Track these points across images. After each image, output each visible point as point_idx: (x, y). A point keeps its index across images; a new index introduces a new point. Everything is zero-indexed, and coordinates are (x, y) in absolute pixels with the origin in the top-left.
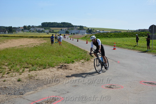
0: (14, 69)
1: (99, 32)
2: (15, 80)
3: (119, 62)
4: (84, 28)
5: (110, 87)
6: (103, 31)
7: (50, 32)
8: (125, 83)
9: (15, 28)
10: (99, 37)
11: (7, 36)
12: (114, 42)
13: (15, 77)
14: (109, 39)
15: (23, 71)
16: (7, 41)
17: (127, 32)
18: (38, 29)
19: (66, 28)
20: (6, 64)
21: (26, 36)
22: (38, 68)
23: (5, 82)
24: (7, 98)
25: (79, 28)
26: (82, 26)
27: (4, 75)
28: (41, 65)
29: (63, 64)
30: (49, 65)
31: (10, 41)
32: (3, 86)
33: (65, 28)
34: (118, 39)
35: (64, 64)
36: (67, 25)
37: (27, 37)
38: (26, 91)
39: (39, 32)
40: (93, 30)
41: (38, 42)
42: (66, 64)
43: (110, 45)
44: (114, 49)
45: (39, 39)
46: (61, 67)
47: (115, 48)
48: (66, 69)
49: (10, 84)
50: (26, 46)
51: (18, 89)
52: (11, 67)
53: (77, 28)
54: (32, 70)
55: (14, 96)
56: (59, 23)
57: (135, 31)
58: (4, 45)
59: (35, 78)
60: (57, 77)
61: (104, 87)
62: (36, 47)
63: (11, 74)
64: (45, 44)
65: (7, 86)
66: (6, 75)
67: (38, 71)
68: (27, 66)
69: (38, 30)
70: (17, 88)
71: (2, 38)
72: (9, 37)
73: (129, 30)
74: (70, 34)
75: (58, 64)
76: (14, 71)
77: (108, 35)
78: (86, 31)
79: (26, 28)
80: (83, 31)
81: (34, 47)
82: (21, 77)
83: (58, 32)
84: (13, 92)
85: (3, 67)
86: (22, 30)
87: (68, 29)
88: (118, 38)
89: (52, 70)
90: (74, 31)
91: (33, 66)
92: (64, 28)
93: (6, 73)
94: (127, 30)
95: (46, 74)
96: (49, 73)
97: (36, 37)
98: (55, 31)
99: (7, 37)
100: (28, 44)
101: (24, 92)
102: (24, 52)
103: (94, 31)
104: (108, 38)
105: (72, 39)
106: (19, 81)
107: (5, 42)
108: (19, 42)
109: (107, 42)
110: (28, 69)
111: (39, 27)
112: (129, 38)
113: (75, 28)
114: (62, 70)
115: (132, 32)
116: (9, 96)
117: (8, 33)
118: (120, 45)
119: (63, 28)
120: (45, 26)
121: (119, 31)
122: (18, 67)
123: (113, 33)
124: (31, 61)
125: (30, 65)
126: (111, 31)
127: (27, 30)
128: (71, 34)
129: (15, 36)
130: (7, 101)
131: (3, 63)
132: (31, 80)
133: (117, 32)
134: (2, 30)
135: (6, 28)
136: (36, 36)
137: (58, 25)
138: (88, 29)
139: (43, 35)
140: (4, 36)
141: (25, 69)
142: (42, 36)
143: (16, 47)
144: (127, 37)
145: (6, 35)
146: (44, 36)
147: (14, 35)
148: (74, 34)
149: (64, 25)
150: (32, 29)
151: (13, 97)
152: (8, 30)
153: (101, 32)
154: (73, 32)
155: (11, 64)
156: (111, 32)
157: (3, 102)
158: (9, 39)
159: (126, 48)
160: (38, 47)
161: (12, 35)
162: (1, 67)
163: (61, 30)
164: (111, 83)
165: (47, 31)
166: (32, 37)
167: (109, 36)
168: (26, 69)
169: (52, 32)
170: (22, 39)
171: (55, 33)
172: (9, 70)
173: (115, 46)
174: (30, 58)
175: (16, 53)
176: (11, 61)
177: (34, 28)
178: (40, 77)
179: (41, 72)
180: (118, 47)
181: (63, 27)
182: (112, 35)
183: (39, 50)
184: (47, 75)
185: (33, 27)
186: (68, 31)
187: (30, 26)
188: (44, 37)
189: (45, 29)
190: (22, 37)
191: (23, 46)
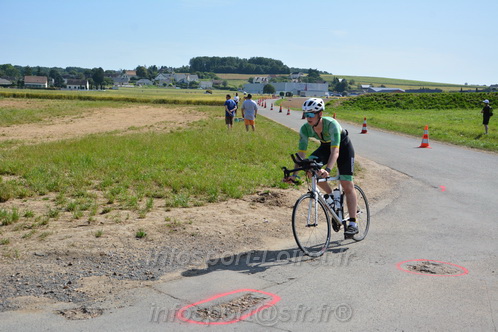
0: (121, 200)
1: (369, 90)
2: (129, 234)
3: (443, 190)
4: (322, 76)
5: (424, 270)
6: (382, 86)
7: (216, 87)
8: (473, 258)
9: (111, 74)
10: (370, 105)
11: (89, 98)
12: (419, 123)
13: (127, 226)
14: (404, 112)
15: (149, 207)
16: (91, 113)
17: (461, 91)
18: (180, 77)
19: (266, 76)
20: (96, 183)
21: (143, 97)
22: (192, 198)
23: (101, 239)
24: (110, 286)
25: (305, 75)
26: (315, 71)
27: (94, 218)
28: (202, 191)
29: (268, 189)
30: (224, 192)
31: (98, 113)
32: (95, 251)
33: (261, 77)
34: (433, 113)
35: (271, 190)
36: (268, 67)
37: (146, 102)
38: (164, 269)
39: (182, 88)
40: (351, 84)
41: (182, 119)
42: (276, 190)
43: (408, 133)
44: (424, 146)
45: (185, 109)
46: (263, 199)
47: (425, 142)
48: (278, 204)
49: (115, 244)
50: (146, 130)
51: (139, 261)
52: (112, 194)
53: (298, 75)
54: (175, 205)
55: (131, 283)
56: (245, 60)
57: (487, 90)
58: (81, 124)
59: (187, 230)
60: (253, 229)
61: (405, 268)
62: (179, 134)
63: (114, 214)
64: (203, 124)
65: (106, 251)
66: (100, 218)
67: (194, 209)
68: (158, 193)
69: (178, 80)
70: (136, 260)
71: (75, 102)
72: (94, 99)
73: (466, 86)
74: (278, 94)
75: (252, 190)
76: (123, 206)
77: (399, 101)
78: (327, 85)
79: (143, 74)
80: (319, 85)
81: (172, 132)
82: (145, 224)
83: (242, 89)
84: (126, 271)
85: (88, 191)
86: (133, 80)
87: (271, 81)
88: (432, 111)
89: (234, 207)
90: (292, 85)
91: (175, 192)
92: (258, 76)
93: (101, 211)
94: (461, 86)
95: (217, 217)
96: (226, 216)
97: (175, 102)
98: (230, 84)
99: (88, 102)
100: (153, 122)
101: (156, 270)
102: (144, 149)
103: (352, 86)
104: (401, 111)
105: (285, 111)
106: (140, 236)
107: (84, 114)
108: (124, 115)
109: (396, 124)
110: (163, 202)
111: (183, 70)
112: (470, 111)
113: (295, 76)
114: (266, 209)
115: (477, 91)
116: (114, 280)
117: (91, 88)
118: (441, 132)
119: (255, 77)
120: (202, 70)
121: (434, 88)
122: (132, 194)
123: (415, 96)
124: (170, 178)
125: (167, 190)
126: (408, 88)
127: (148, 81)
128: (282, 94)
129: (111, 99)
130: (112, 296)
131: (86, 179)
132: (174, 235)
133: (428, 91)
134: (75, 80)
135: (87, 72)
136: (174, 98)
137: (241, 65)
138: (336, 79)
139: (193, 96)
140: (80, 98)
141: (155, 200)
142: (194, 99)
143: (116, 131)
144: (463, 107)
145: (87, 95)
146: (198, 99)
147: (108, 96)
148: (289, 95)
149: (260, 65)
150: (160, 77)
151: (127, 286)
152: (92, 80)
153: (377, 89)
154: (287, 87)
155: (111, 184)
156: (407, 91)
157: (101, 299)
158: (96, 106)
159: (463, 144)
160: (185, 133)
161: (104, 95)
162: (82, 190)
163: (251, 81)
164: (425, 256)
165: (208, 83)
166: (163, 102)
167: (403, 102)
168: (157, 202)
169: (222, 89)
170: (133, 109)
171: (232, 89)
172: (107, 201)
173: (426, 137)
174: (163, 167)
175: (119, 150)
176: (110, 175)
177: (167, 73)
178: (202, 227)
179: (203, 212)
180: (437, 138)
181: (257, 72)
182: (411, 102)
183: (189, 143)
184: (223, 222)
185: (164, 70)
186: (272, 84)
187: (154, 68)
188: (198, 103)
189: (202, 78)
190: (133, 101)
191: (138, 129)
